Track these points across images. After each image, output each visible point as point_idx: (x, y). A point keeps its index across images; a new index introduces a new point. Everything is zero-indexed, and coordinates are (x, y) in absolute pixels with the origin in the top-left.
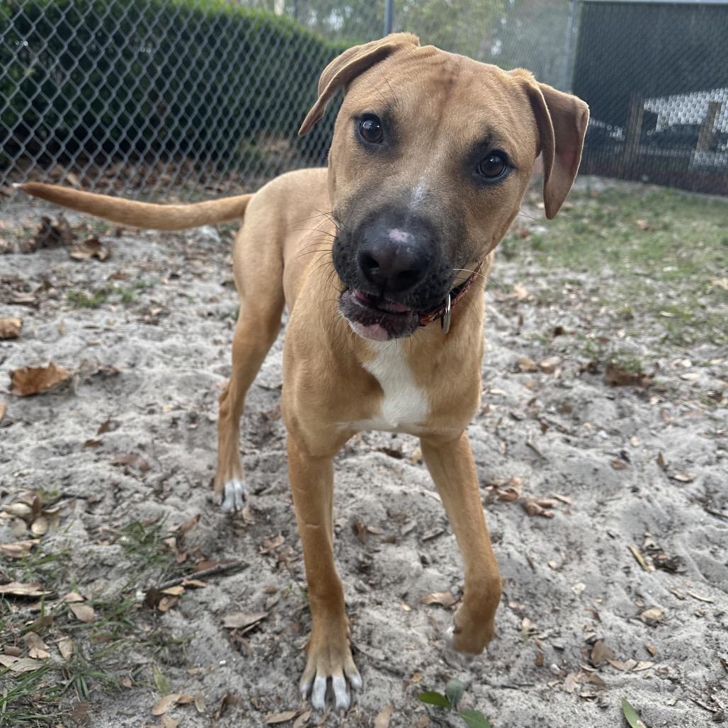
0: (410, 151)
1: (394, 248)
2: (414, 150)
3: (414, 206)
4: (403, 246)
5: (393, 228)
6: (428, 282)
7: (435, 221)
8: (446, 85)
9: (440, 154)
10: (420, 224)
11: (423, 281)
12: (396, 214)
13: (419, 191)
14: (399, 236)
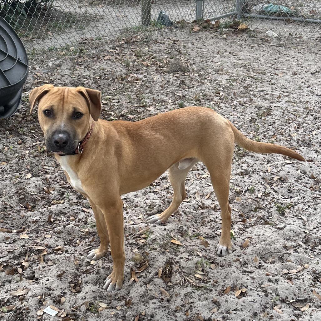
0: (58, 117)
1: (61, 138)
2: (59, 116)
3: (62, 129)
4: (63, 137)
5: (60, 134)
6: (69, 144)
7: (68, 131)
8: (63, 99)
9: (65, 116)
10: (64, 132)
11: (68, 144)
12: (59, 131)
13: (62, 125)
14: (61, 135)
